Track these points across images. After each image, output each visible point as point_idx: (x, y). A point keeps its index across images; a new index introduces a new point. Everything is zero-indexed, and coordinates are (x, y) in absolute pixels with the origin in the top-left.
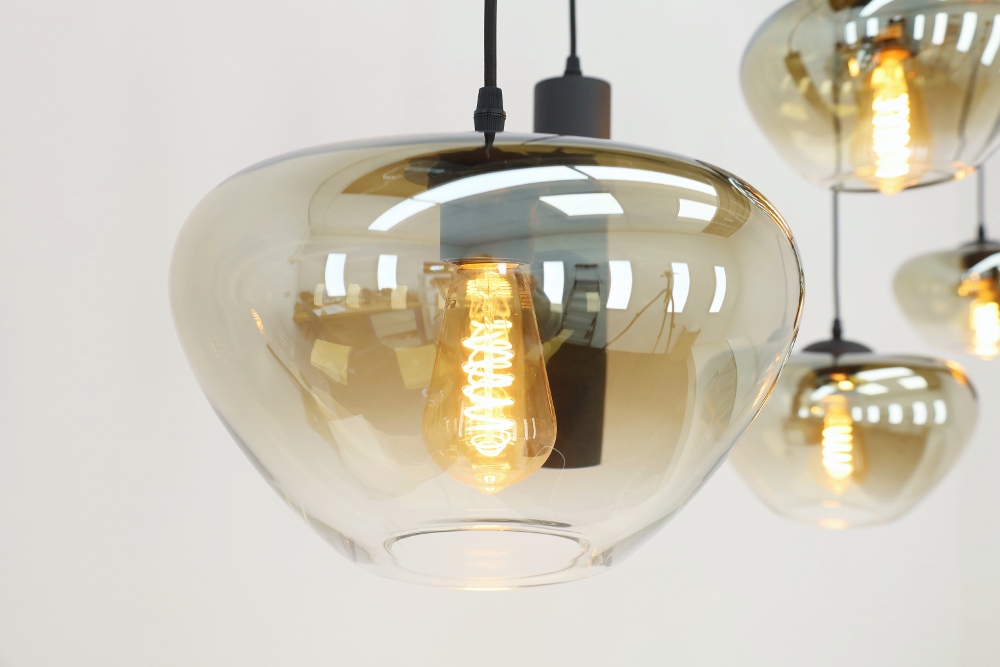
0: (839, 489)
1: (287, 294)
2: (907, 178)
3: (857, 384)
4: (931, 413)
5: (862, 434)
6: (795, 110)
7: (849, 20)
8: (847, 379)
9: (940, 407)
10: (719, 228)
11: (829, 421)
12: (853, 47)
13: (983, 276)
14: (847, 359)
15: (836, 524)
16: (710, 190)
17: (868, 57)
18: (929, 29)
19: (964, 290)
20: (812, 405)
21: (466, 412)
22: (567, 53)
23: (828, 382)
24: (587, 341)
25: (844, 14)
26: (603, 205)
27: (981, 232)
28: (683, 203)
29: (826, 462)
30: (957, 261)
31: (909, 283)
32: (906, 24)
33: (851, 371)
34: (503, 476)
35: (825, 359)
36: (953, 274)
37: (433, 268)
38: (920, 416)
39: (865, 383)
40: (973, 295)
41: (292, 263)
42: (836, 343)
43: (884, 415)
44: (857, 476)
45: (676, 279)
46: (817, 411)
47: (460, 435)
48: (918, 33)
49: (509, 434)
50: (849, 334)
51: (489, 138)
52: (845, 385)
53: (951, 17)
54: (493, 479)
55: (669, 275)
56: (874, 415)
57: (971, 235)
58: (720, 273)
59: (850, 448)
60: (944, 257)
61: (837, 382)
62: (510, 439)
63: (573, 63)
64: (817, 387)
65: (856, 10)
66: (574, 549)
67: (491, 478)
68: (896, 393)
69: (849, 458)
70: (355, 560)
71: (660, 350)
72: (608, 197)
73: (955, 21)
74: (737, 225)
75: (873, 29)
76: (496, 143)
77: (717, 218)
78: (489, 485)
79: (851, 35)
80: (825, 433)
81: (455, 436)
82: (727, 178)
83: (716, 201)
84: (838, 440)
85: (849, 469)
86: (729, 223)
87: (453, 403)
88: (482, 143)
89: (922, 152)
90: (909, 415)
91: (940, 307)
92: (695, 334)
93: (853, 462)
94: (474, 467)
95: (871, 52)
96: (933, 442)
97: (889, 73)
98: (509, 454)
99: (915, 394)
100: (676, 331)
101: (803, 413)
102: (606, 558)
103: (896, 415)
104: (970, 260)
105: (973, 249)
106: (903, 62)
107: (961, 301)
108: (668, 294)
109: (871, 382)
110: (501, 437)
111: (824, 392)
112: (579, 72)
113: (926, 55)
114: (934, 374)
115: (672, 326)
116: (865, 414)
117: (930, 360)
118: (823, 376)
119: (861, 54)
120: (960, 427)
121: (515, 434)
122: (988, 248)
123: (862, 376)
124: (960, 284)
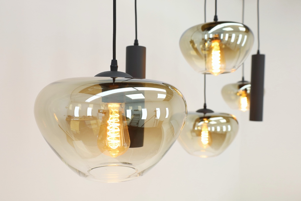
0: (205, 147)
1: (65, 116)
2: (220, 72)
3: (209, 121)
4: (227, 128)
5: (210, 133)
6: (193, 53)
7: (205, 34)
8: (207, 120)
9: (229, 127)
10: (167, 99)
11: (203, 129)
12: (206, 40)
13: (243, 90)
14: (208, 114)
15: (204, 157)
16: (164, 91)
17: (210, 43)
18: (224, 36)
19: (238, 94)
20: (198, 126)
21: (108, 139)
22: (135, 39)
23: (202, 121)
24: (137, 125)
25: (205, 32)
26: (140, 96)
27: (243, 78)
28: (159, 95)
29: (202, 140)
30: (237, 86)
31: (225, 91)
32: (219, 36)
33: (208, 118)
34: (117, 154)
35: (202, 114)
36: (236, 90)
37: (101, 111)
38: (224, 129)
39: (211, 121)
40: (241, 95)
41: (66, 108)
42: (205, 110)
43: (216, 129)
44: (210, 144)
45: (157, 112)
46: (199, 128)
47: (107, 145)
48: (222, 37)
49: (118, 144)
50: (208, 107)
51: (114, 80)
52: (206, 121)
53: (229, 35)
54: (115, 154)
55: (155, 111)
56: (213, 129)
57: (241, 79)
58: (167, 109)
59: (208, 136)
60: (234, 85)
61: (204, 121)
62: (119, 145)
63: (136, 42)
64: (200, 122)
65: (207, 32)
66: (134, 171)
67: (114, 154)
68: (219, 123)
69: (208, 139)
70: (80, 176)
71: (155, 126)
72: (141, 94)
73: (230, 36)
74: (171, 98)
75: (211, 36)
76: (115, 82)
77: (166, 97)
78: (114, 156)
79: (206, 37)
80: (202, 133)
81: (106, 145)
82: (168, 86)
83: (166, 93)
84: (205, 135)
85: (207, 142)
86: (169, 98)
87: (105, 136)
88: (112, 82)
89: (223, 66)
90: (222, 129)
91: (233, 97)
92: (162, 122)
93: (209, 140)
94: (110, 152)
95: (211, 41)
96: (228, 135)
97: (215, 44)
98: (119, 148)
99: (223, 124)
100: (158, 122)
101: (196, 129)
102: (142, 173)
103: (219, 129)
104: (240, 86)
105: (241, 83)
106: (219, 42)
107: (238, 96)
108: (156, 116)
109: (213, 121)
110: (117, 145)
111: (201, 123)
112: (138, 44)
113: (223, 42)
114: (228, 118)
115: (157, 121)
116: (211, 129)
117: (228, 114)
118: (201, 119)
119: (208, 42)
120: (234, 132)
121: (120, 144)
122: (245, 83)
123: (211, 119)
124: (238, 92)
